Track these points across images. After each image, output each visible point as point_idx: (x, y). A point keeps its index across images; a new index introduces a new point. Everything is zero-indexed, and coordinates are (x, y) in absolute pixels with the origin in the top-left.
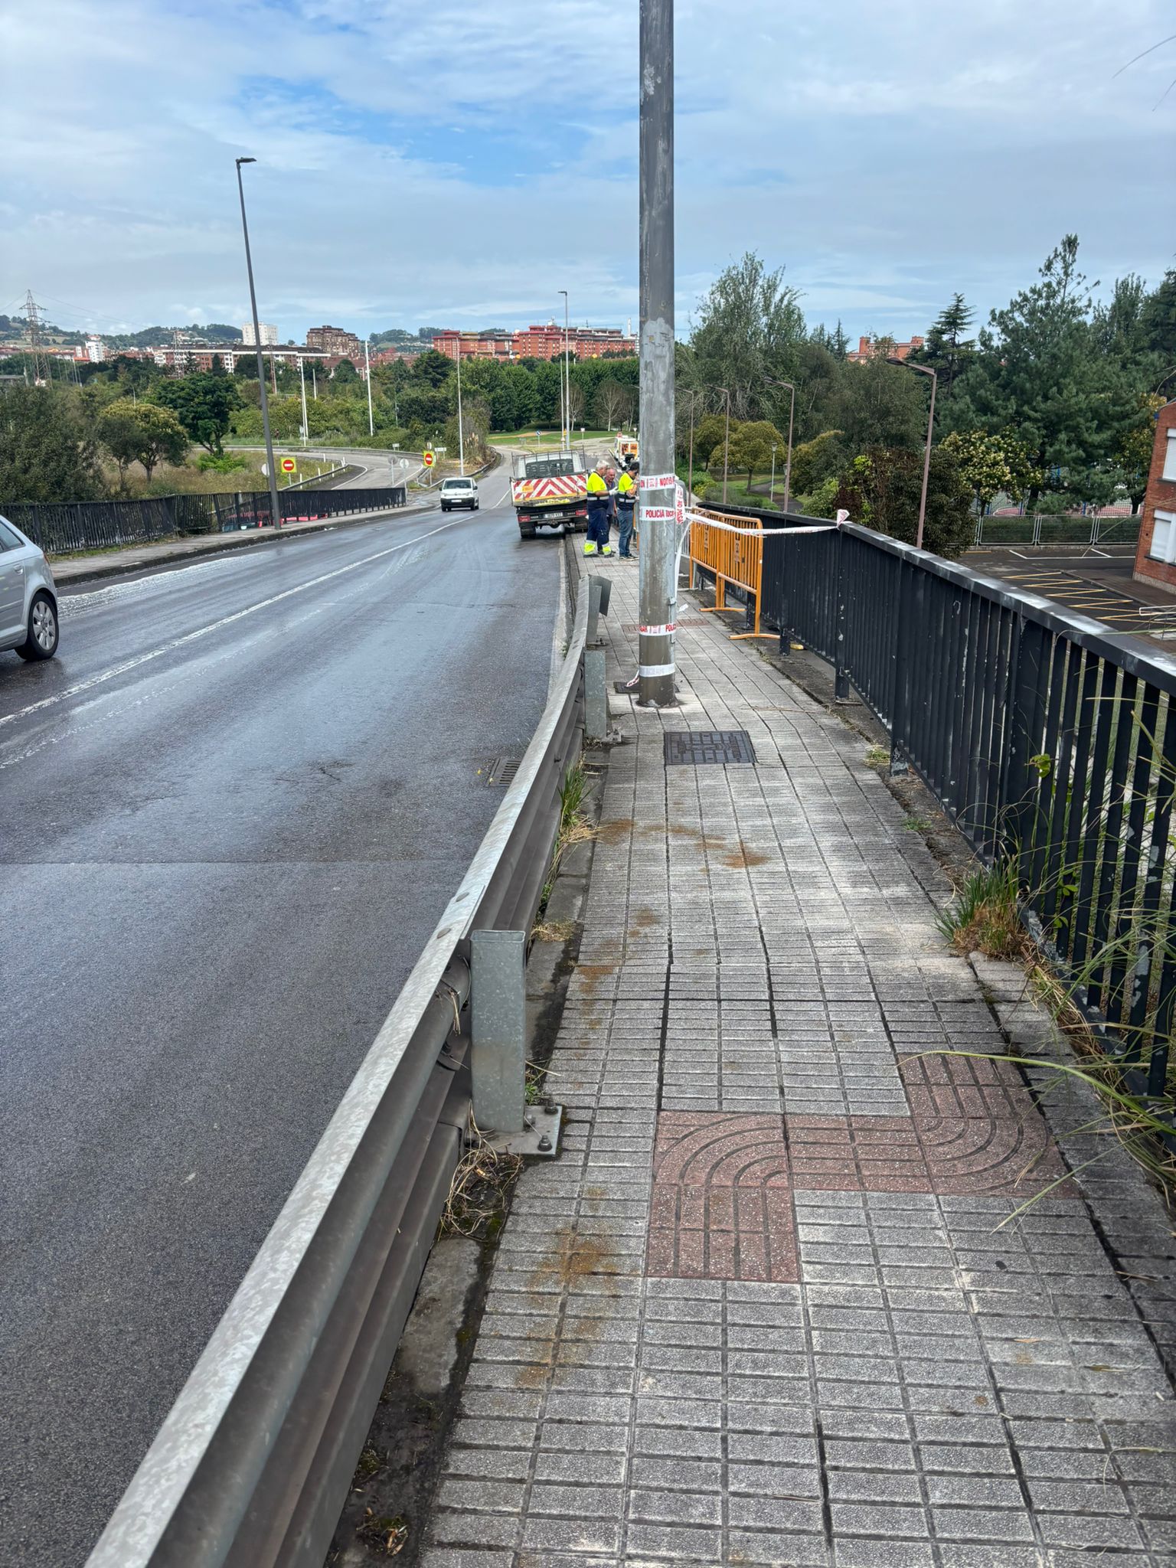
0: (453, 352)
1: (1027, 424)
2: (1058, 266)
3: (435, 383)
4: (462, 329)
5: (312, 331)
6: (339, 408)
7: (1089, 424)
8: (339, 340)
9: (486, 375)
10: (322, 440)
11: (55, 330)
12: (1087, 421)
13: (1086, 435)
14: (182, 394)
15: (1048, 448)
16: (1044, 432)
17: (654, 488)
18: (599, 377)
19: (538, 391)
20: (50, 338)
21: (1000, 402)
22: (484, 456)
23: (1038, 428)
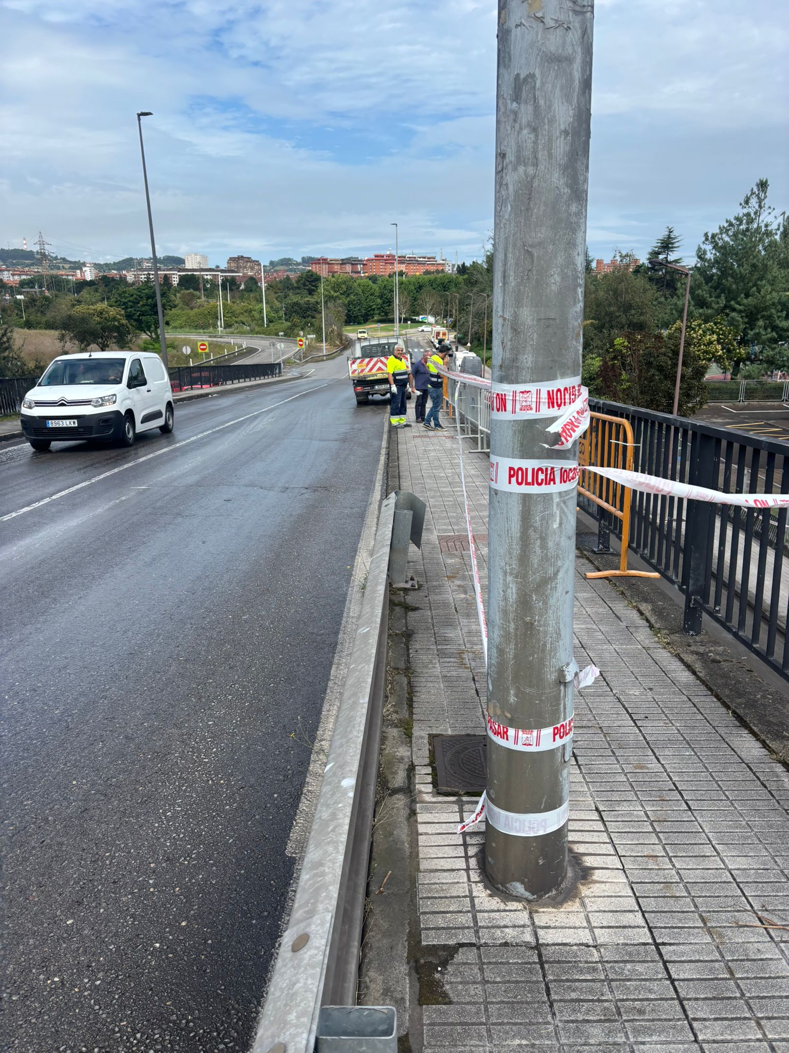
0: (323, 271)
1: (734, 314)
2: (754, 201)
3: (311, 292)
4: (330, 256)
5: (231, 259)
6: (245, 309)
7: (779, 314)
8: (249, 264)
9: (343, 286)
10: (231, 330)
11: (64, 260)
12: (778, 311)
13: (778, 322)
14: (131, 299)
15: (749, 331)
16: (746, 320)
17: (531, 415)
18: (420, 287)
19: (379, 296)
20: (61, 265)
21: (713, 299)
22: (341, 340)
23: (742, 317)
